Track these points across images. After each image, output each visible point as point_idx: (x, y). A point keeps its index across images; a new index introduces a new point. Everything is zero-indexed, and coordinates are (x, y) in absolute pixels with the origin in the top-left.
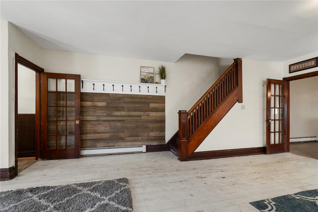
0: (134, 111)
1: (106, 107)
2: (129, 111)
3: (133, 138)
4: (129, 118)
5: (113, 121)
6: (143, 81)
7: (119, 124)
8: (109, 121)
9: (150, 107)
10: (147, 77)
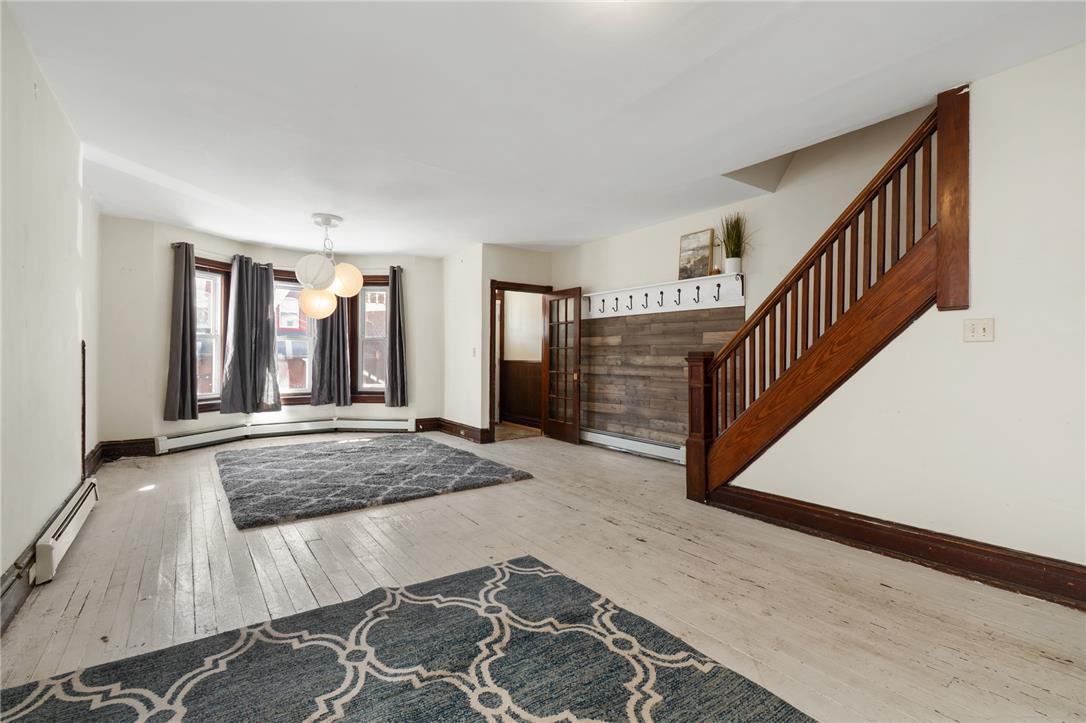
0: (669, 355)
1: (620, 346)
2: (658, 355)
3: (666, 424)
4: (659, 373)
5: (631, 377)
6: (685, 273)
7: (640, 385)
8: (625, 376)
9: (704, 342)
10: (692, 263)
